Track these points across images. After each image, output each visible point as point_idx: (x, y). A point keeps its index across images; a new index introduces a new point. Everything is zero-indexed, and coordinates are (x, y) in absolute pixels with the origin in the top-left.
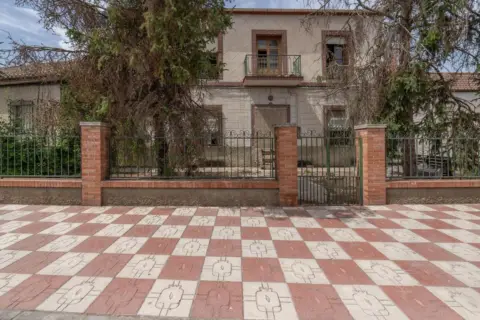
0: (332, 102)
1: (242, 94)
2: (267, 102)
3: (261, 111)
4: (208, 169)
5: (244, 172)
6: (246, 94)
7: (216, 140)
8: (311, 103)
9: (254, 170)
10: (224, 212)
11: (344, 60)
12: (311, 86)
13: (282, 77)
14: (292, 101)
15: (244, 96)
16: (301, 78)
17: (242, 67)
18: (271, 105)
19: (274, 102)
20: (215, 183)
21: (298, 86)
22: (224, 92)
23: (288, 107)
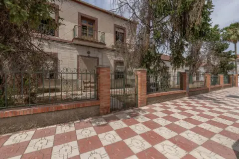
0: (118, 59)
1: (72, 48)
2: (87, 55)
3: (83, 59)
4: (46, 95)
5: (72, 95)
6: (74, 48)
7: (53, 75)
8: (109, 58)
9: (79, 92)
10: (62, 129)
11: (123, 40)
12: (109, 50)
13: (95, 42)
14: (100, 56)
15: (73, 49)
16: (105, 44)
17: (72, 32)
18: (89, 57)
19: (91, 55)
20: (53, 107)
21: (103, 49)
22: (60, 45)
23: (98, 58)
